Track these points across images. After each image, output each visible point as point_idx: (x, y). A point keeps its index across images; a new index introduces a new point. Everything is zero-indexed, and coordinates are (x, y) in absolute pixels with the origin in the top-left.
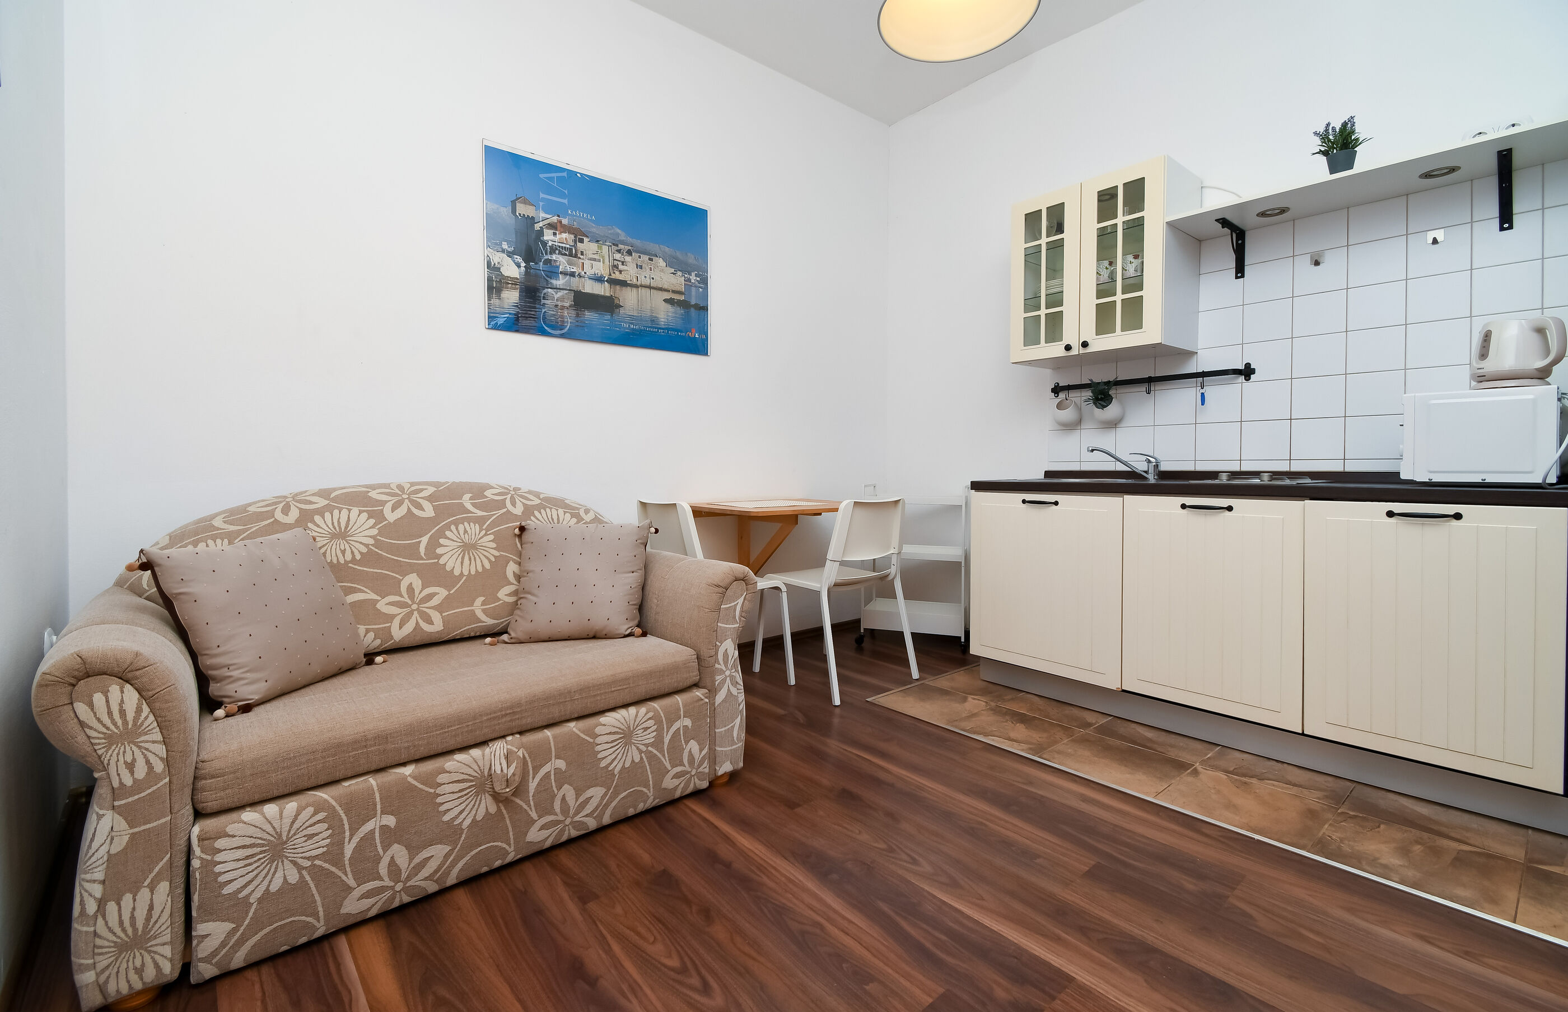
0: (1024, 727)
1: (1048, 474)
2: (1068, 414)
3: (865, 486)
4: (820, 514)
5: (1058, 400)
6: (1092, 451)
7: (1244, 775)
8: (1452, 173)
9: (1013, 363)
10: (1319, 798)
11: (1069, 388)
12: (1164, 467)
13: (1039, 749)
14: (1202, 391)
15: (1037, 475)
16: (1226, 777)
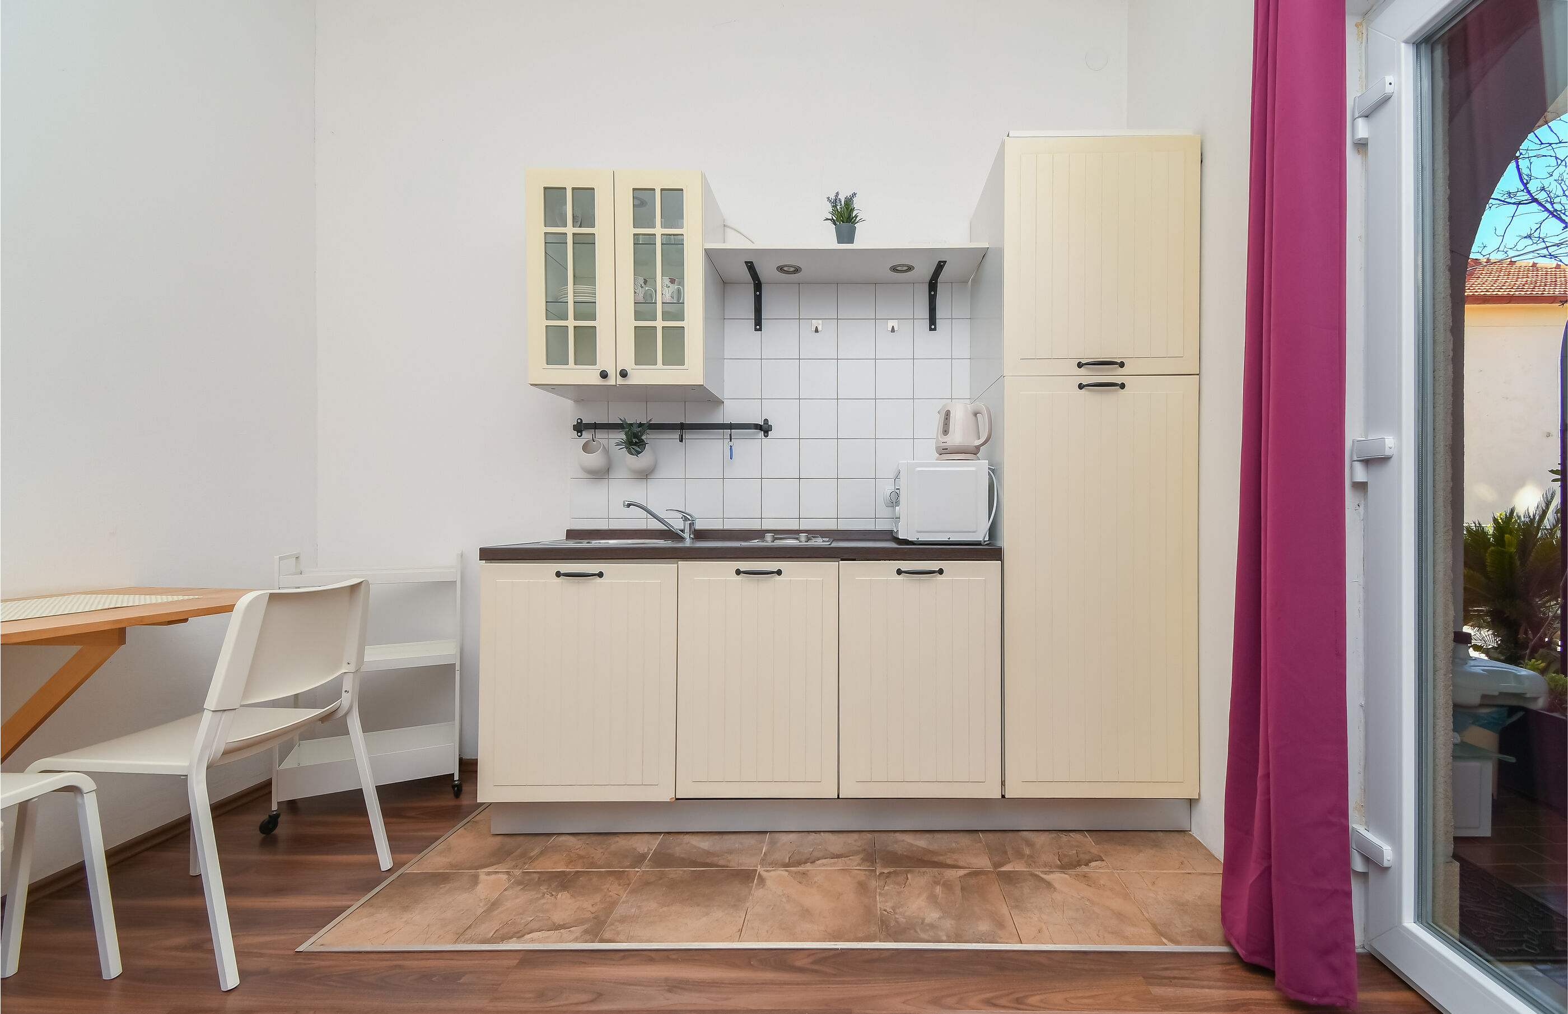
0: (569, 895)
1: (571, 534)
2: (595, 460)
3: (281, 559)
4: (186, 620)
5: (582, 441)
6: (629, 505)
7: (799, 863)
8: (909, 271)
9: (532, 385)
10: (859, 865)
11: (595, 426)
12: (699, 526)
13: (596, 928)
14: (731, 444)
15: (554, 536)
16: (787, 873)
